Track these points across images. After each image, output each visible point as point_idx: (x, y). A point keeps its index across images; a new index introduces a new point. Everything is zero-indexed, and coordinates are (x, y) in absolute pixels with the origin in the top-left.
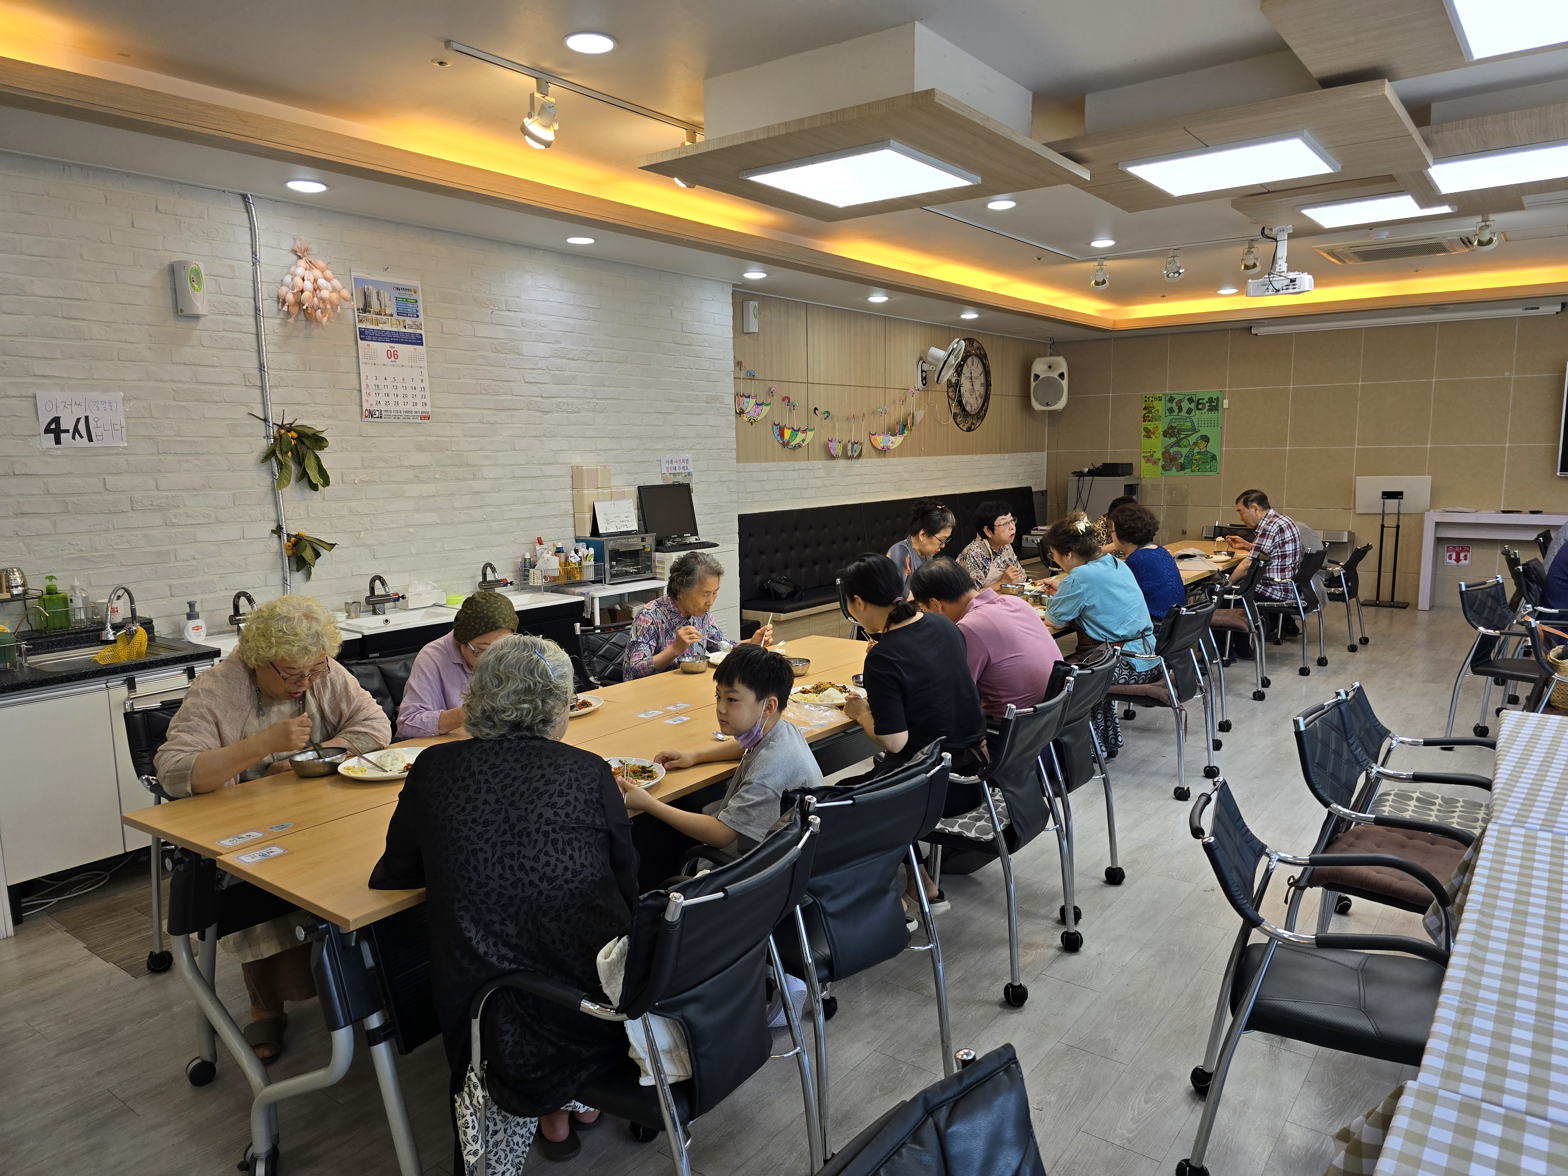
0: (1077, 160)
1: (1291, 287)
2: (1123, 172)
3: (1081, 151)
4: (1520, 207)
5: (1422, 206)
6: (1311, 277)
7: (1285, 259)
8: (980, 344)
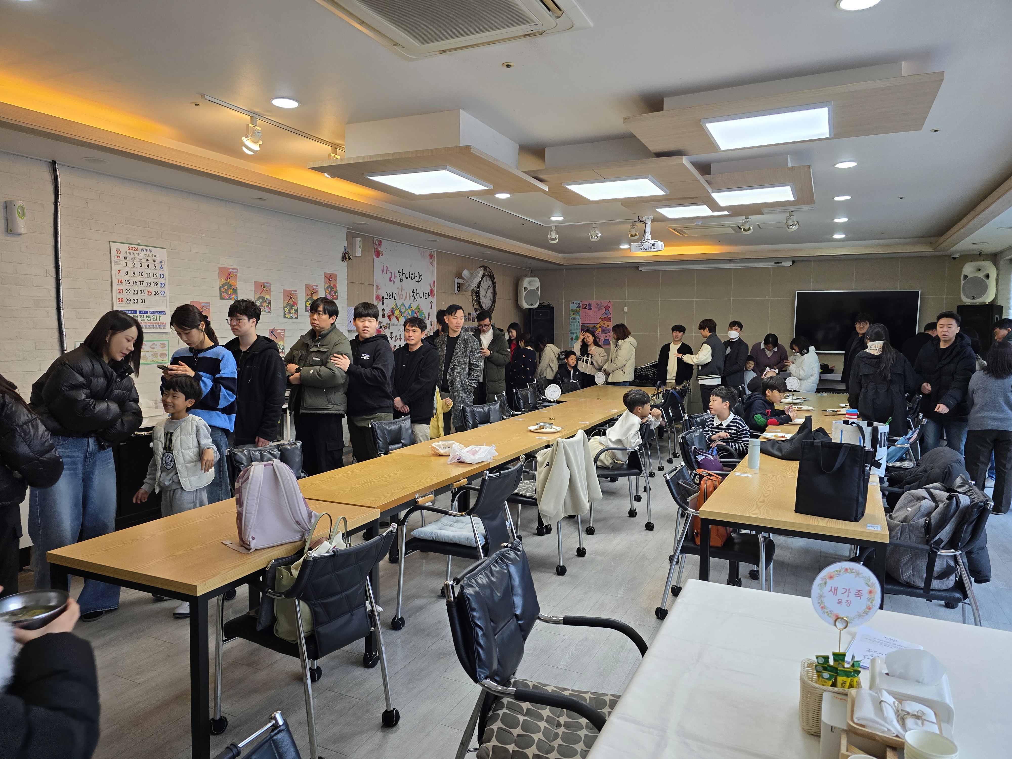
0: (541, 180)
1: (653, 248)
2: (563, 187)
3: (542, 176)
4: (762, 213)
5: (713, 211)
6: (663, 243)
7: (650, 233)
8: (490, 269)
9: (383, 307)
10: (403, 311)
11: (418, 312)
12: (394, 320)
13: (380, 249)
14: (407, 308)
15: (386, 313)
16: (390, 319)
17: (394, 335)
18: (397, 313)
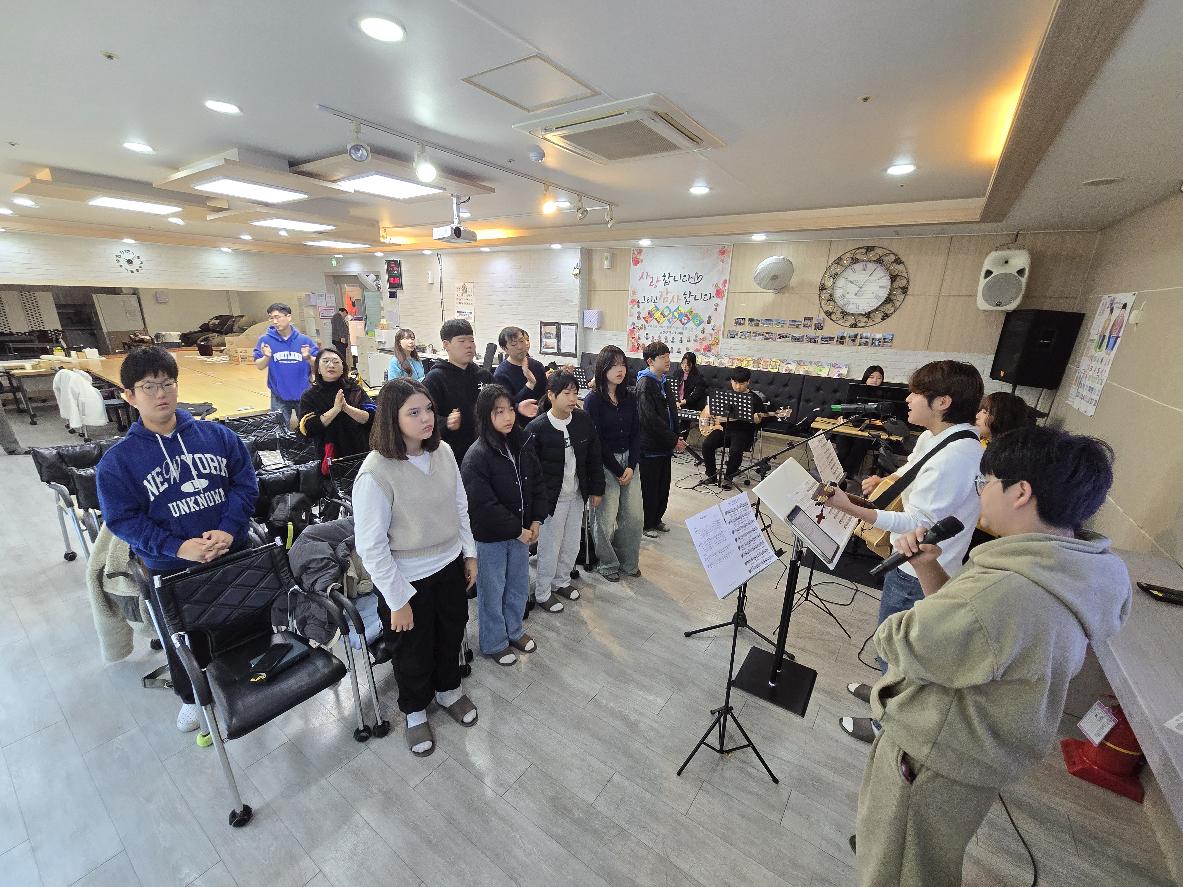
8: (888, 250)
9: (638, 310)
10: (666, 314)
11: (690, 314)
12: (654, 322)
13: (638, 257)
14: (673, 310)
15: (642, 316)
16: (646, 321)
17: (650, 336)
18: (657, 315)
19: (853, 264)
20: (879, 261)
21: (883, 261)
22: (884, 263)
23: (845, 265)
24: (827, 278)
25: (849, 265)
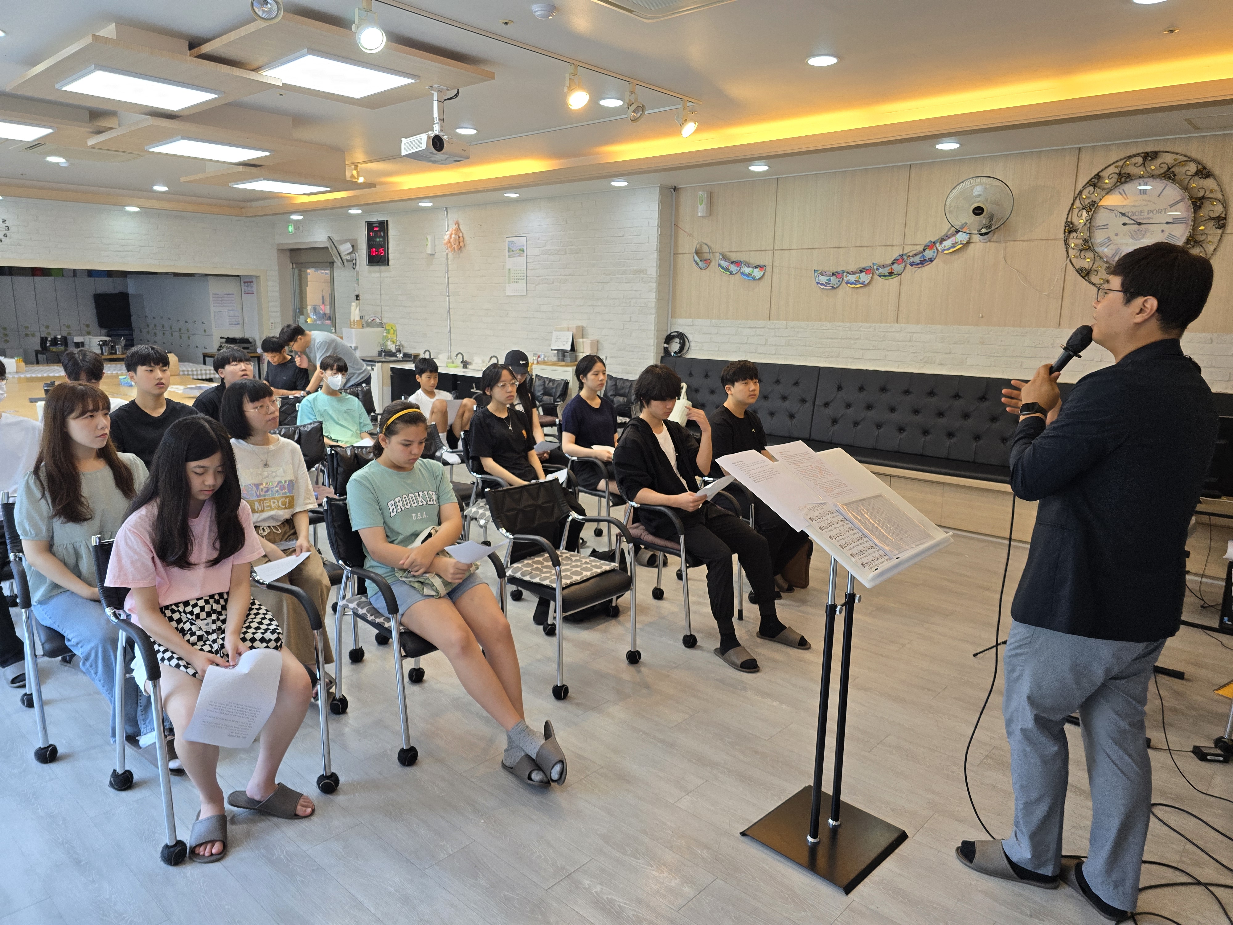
8: (1182, 155)
19: (1122, 183)
20: (1169, 175)
21: (1175, 175)
22: (1176, 177)
23: (1106, 186)
24: (1076, 212)
25: (1115, 186)
